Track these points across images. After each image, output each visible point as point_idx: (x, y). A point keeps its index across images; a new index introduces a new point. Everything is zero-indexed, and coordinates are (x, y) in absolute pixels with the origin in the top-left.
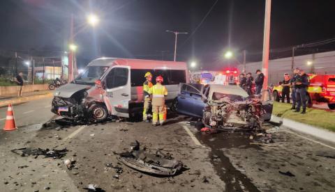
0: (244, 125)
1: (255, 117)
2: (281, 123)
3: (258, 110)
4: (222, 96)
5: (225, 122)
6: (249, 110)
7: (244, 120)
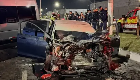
0: (91, 67)
1: (102, 56)
2: (128, 57)
3: (106, 48)
4: (66, 34)
5: (70, 65)
6: (96, 49)
7: (90, 61)
